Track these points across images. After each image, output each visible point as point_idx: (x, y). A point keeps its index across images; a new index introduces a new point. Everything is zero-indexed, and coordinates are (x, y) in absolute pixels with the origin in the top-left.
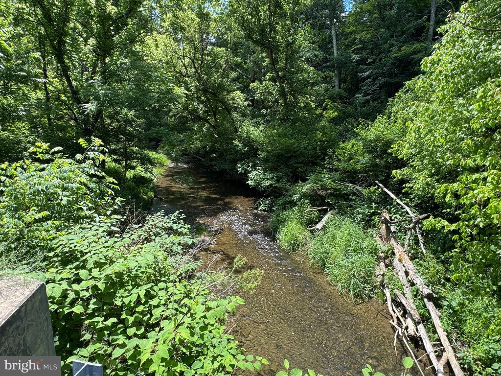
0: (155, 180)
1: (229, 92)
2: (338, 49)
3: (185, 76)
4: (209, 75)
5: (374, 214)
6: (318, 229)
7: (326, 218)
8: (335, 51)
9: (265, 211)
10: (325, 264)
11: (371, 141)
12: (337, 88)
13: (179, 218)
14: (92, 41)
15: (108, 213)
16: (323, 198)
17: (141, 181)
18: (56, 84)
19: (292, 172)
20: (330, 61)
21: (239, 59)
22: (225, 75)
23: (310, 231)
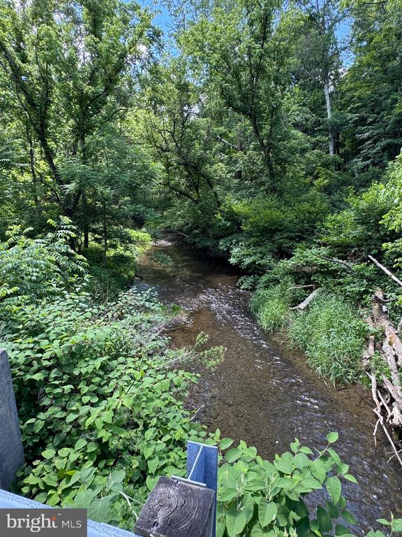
0: (137, 259)
1: (212, 164)
2: (332, 110)
3: (166, 151)
4: (189, 148)
5: (366, 292)
6: (300, 309)
7: (311, 296)
8: (329, 112)
9: (247, 289)
10: (306, 347)
11: (363, 210)
12: (331, 154)
13: (152, 296)
14: (71, 122)
15: (77, 290)
16: (308, 275)
17: (121, 259)
18: (43, 166)
19: (277, 248)
20: (323, 124)
21: (222, 129)
22: (207, 146)
23: (293, 310)
